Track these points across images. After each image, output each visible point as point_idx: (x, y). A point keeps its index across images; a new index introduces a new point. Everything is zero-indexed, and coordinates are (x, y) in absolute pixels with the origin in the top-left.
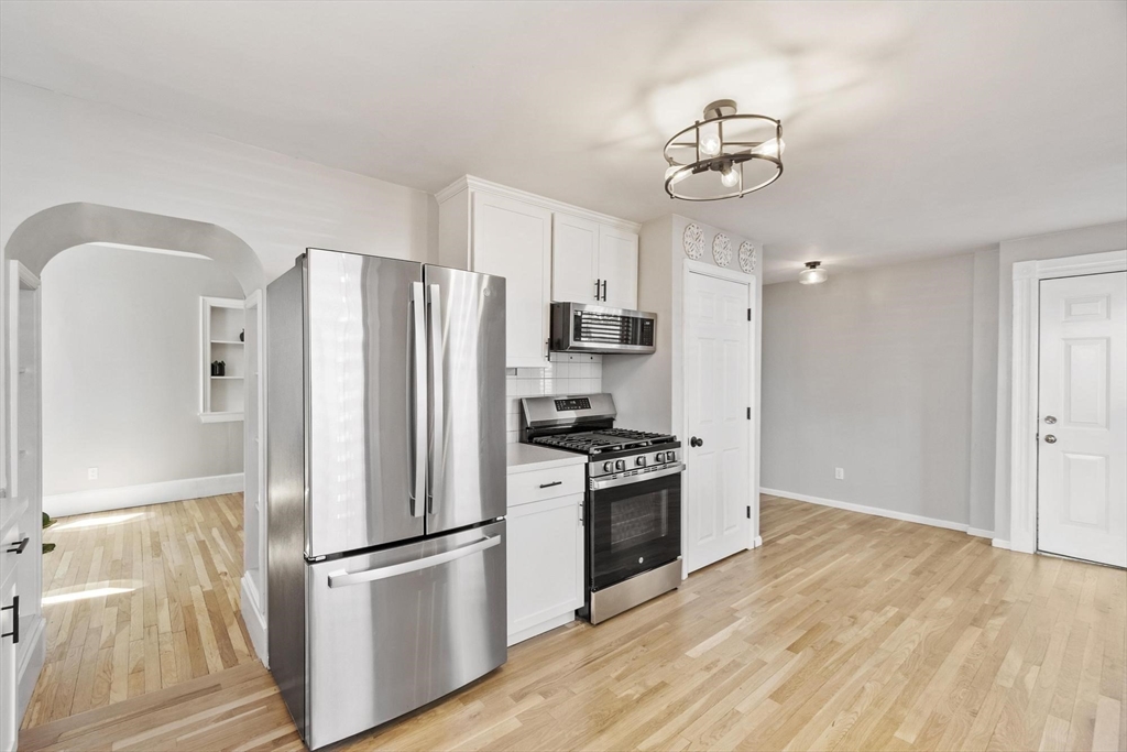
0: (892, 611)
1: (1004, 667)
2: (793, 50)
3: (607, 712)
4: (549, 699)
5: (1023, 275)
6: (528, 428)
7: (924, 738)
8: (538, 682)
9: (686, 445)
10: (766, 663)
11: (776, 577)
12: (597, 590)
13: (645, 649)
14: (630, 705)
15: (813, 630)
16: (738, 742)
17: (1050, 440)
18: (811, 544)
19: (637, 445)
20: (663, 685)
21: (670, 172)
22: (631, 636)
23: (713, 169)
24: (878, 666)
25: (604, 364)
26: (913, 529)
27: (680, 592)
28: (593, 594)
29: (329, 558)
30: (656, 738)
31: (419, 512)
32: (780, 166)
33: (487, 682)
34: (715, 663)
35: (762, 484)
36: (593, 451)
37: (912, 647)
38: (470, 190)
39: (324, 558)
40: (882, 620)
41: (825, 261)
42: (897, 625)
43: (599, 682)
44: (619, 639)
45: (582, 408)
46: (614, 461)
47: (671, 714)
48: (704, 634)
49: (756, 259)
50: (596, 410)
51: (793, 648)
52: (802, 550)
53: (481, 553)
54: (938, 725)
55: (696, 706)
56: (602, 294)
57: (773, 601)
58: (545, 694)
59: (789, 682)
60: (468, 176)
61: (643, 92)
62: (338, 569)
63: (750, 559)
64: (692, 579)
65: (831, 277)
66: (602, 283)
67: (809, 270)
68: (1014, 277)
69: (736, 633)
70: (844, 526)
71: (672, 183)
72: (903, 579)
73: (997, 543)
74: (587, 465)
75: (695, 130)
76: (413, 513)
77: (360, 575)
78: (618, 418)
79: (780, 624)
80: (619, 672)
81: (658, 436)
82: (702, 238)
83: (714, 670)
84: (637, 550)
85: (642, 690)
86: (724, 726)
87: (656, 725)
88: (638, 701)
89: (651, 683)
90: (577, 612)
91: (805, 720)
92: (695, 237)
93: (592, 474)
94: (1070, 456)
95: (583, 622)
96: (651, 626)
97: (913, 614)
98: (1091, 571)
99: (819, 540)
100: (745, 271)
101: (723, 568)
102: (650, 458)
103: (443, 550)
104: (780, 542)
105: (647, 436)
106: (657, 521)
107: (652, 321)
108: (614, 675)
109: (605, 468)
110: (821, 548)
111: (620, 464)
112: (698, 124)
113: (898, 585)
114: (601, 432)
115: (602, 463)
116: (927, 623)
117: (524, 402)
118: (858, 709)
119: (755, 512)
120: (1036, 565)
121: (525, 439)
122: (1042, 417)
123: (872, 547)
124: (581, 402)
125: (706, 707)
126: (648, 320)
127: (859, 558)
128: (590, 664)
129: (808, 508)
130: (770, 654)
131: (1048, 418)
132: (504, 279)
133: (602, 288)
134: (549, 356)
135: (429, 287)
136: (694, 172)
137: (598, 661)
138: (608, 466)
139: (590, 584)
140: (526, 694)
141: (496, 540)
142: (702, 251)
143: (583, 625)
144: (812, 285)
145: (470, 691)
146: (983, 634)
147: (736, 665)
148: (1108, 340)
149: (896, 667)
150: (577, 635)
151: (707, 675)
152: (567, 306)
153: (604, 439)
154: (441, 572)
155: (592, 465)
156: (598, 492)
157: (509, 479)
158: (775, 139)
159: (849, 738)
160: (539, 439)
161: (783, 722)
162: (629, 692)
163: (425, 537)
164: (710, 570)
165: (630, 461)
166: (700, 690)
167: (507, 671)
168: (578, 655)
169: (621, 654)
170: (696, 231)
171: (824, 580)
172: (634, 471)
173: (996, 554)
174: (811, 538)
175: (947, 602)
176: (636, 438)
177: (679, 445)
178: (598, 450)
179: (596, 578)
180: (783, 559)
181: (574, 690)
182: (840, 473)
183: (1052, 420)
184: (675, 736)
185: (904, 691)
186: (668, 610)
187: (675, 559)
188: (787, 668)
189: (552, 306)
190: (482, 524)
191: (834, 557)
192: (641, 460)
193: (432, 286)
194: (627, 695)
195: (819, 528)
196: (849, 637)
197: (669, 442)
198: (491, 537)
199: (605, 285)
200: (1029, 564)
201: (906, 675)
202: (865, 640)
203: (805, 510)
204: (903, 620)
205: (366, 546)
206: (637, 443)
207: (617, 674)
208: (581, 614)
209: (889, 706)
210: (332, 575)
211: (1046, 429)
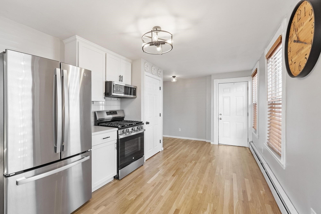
0: (193, 162)
1: (216, 171)
2: (176, 16)
3: (126, 206)
4: (107, 207)
5: (216, 82)
6: (97, 121)
7: (204, 191)
8: (103, 202)
9: (145, 124)
10: (167, 181)
11: (168, 158)
12: (121, 169)
13: (136, 184)
14: (133, 202)
15: (178, 170)
16: (163, 204)
17: (221, 119)
18: (175, 148)
19: (132, 125)
20: (142, 193)
21: (143, 44)
22: (131, 181)
23: (155, 45)
24: (192, 176)
25: (121, 101)
26: (196, 142)
27: (144, 166)
28: (120, 170)
29: (16, 174)
30: (141, 209)
31: (58, 151)
32: (172, 47)
33: (85, 206)
34: (155, 184)
35: (163, 134)
36: (119, 127)
37: (199, 170)
38: (77, 41)
39: (14, 174)
40: (192, 164)
41: (177, 76)
42: (195, 165)
43: (123, 197)
44: (128, 183)
45: (115, 114)
46: (126, 129)
47: (144, 201)
48: (151, 176)
49: (162, 74)
50: (119, 115)
51: (173, 176)
52: (173, 150)
53: (81, 164)
54: (206, 187)
55: (151, 197)
56: (121, 80)
57: (167, 164)
58: (105, 205)
59: (174, 184)
60: (76, 35)
61: (137, 19)
62: (20, 178)
63: (161, 154)
64: (147, 162)
65: (178, 80)
66: (121, 76)
67: (173, 78)
68: (214, 83)
69: (159, 174)
70: (181, 143)
71: (144, 47)
72: (195, 154)
73: (212, 143)
74: (118, 131)
75: (151, 33)
76: (56, 151)
77: (31, 178)
78: (125, 117)
79: (170, 170)
80: (129, 192)
81: (137, 122)
82: (149, 66)
83: (155, 186)
84: (132, 155)
85: (136, 196)
86: (159, 201)
87: (141, 205)
88: (135, 200)
89: (138, 193)
90: (114, 177)
91: (178, 194)
92: (147, 66)
93: (119, 134)
94: (224, 122)
95: (116, 180)
96: (137, 177)
97: (198, 162)
98: (228, 147)
99: (176, 147)
100: (159, 77)
101: (154, 157)
102: (136, 128)
103: (66, 164)
104: (168, 148)
105: (135, 122)
106: (138, 146)
107: (135, 89)
108: (127, 194)
109: (123, 132)
110: (177, 149)
111: (127, 130)
112: (152, 31)
113: (194, 155)
114: (121, 121)
115: (122, 130)
116: (201, 163)
117: (96, 113)
118: (190, 188)
119: (162, 141)
120: (219, 147)
121: (97, 124)
122: (219, 114)
123: (188, 147)
124: (114, 112)
125: (154, 197)
126: (135, 88)
127: (186, 150)
128: (119, 192)
129: (173, 139)
130: (168, 179)
131: (220, 114)
132: (91, 71)
133: (121, 78)
134: (105, 98)
135: (63, 71)
136: (150, 45)
137: (122, 190)
138: (124, 131)
139: (119, 167)
140: (100, 206)
141: (88, 158)
142: (149, 70)
143: (116, 181)
144: (174, 82)
145: (78, 211)
146: (212, 164)
147: (160, 183)
148: (230, 97)
149: (196, 176)
150: (115, 184)
151: (153, 188)
152: (111, 82)
153: (122, 123)
154: (66, 172)
155: (119, 131)
156: (121, 139)
157: (93, 137)
158: (171, 39)
159: (188, 196)
160: (101, 124)
161: (173, 196)
162: (132, 198)
163: (61, 160)
164: (151, 159)
165: (130, 129)
166: (152, 192)
167: (92, 201)
168: (115, 190)
169: (129, 187)
170: (147, 64)
171: (178, 157)
172: (131, 132)
173: (211, 145)
174: (174, 147)
175: (204, 158)
176: (131, 123)
177: (143, 124)
178: (120, 126)
179: (120, 165)
180: (169, 153)
181: (115, 202)
182: (180, 130)
183: (221, 114)
184: (146, 207)
185: (198, 181)
186: (141, 172)
187: (142, 157)
188: (173, 181)
189: (106, 82)
190: (83, 153)
191: (180, 151)
192: (133, 129)
193: (64, 70)
194: (132, 199)
195: (176, 144)
196: (186, 170)
197: (141, 123)
198: (86, 157)
199: (122, 77)
200: (217, 147)
201: (198, 177)
202: (189, 170)
203: (172, 140)
204: (196, 164)
205: (33, 167)
206: (132, 124)
207: (128, 193)
208: (116, 177)
209: (196, 185)
210: (18, 180)
211: (220, 117)
